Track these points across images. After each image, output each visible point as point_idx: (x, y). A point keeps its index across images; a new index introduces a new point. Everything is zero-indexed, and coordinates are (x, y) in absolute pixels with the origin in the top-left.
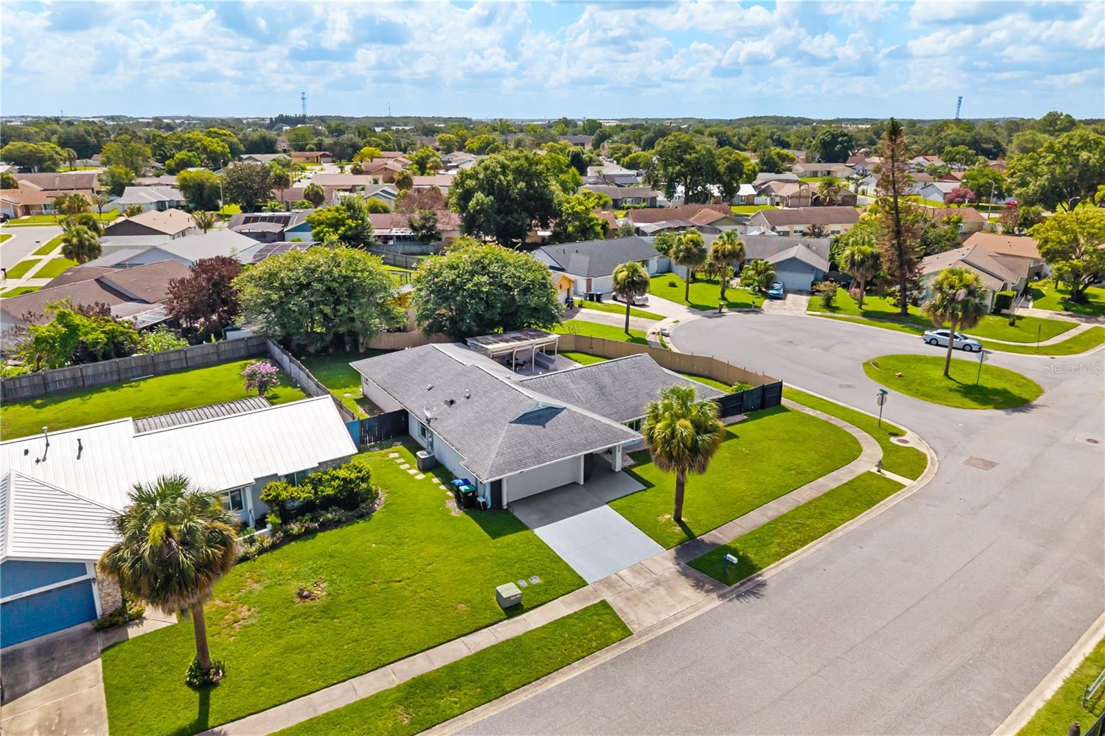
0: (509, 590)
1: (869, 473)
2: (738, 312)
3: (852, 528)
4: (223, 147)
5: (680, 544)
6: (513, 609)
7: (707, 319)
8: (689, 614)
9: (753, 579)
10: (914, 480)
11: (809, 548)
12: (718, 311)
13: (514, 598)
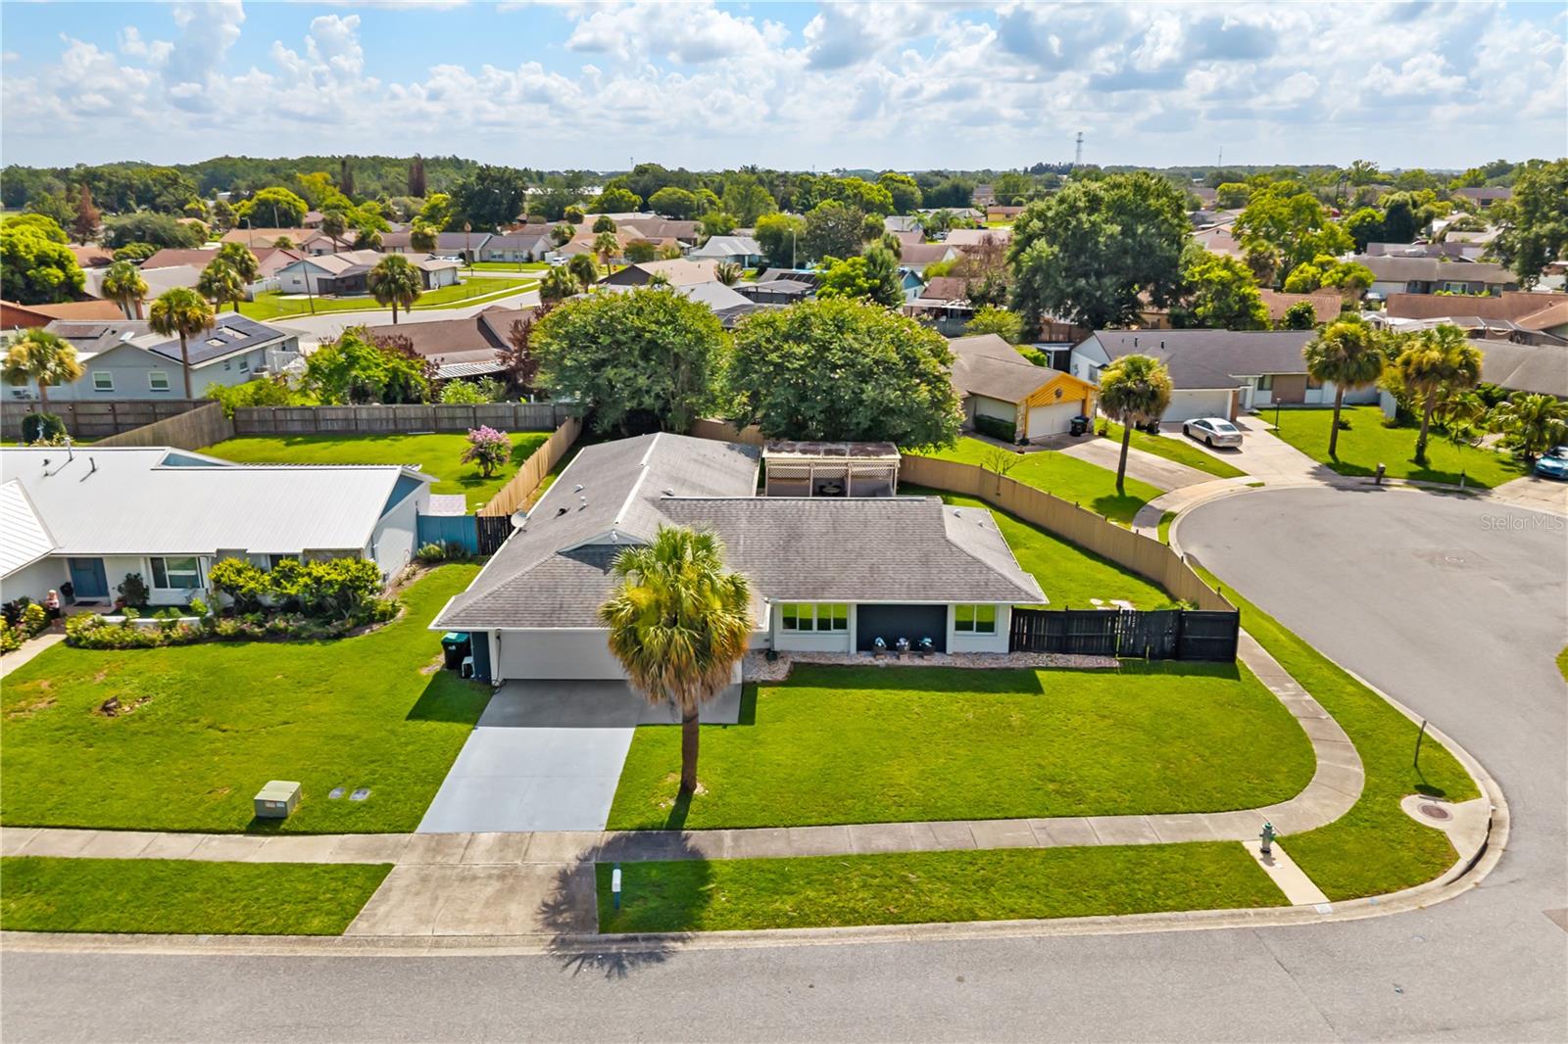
0: (278, 791)
1: (1236, 847)
2: (1422, 489)
3: (1009, 934)
4: (885, 196)
5: (639, 829)
6: (268, 822)
7: (1333, 490)
8: (469, 946)
9: (661, 939)
10: (1333, 899)
11: (856, 934)
12: (1373, 480)
13: (273, 805)
